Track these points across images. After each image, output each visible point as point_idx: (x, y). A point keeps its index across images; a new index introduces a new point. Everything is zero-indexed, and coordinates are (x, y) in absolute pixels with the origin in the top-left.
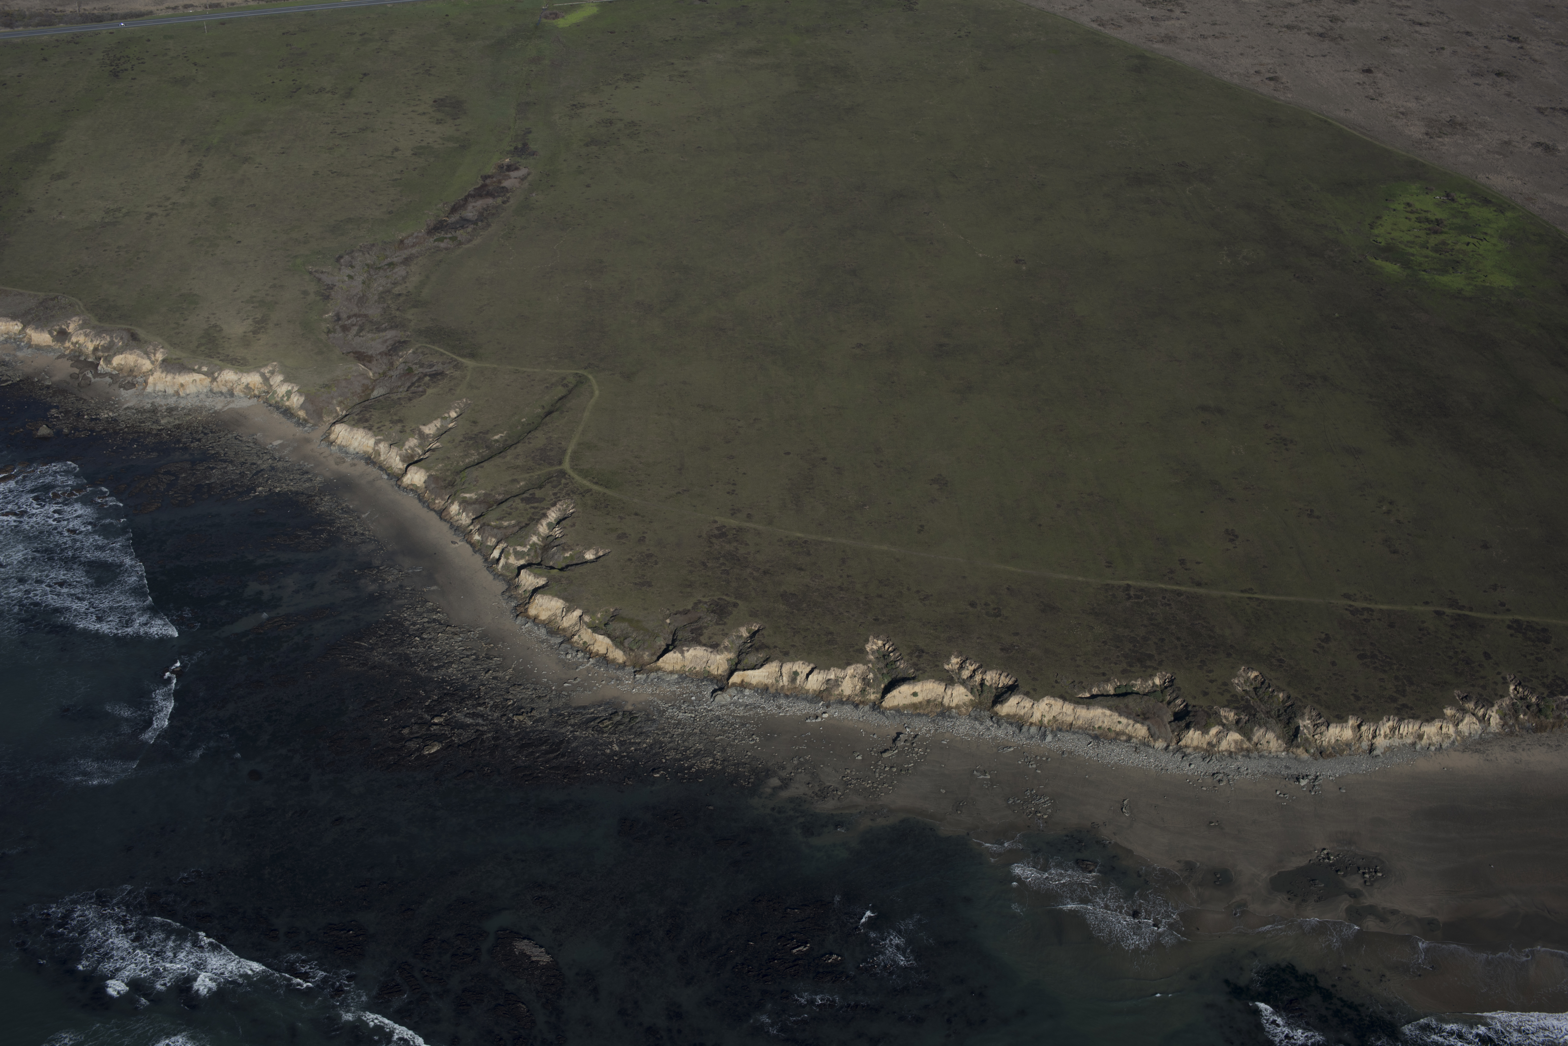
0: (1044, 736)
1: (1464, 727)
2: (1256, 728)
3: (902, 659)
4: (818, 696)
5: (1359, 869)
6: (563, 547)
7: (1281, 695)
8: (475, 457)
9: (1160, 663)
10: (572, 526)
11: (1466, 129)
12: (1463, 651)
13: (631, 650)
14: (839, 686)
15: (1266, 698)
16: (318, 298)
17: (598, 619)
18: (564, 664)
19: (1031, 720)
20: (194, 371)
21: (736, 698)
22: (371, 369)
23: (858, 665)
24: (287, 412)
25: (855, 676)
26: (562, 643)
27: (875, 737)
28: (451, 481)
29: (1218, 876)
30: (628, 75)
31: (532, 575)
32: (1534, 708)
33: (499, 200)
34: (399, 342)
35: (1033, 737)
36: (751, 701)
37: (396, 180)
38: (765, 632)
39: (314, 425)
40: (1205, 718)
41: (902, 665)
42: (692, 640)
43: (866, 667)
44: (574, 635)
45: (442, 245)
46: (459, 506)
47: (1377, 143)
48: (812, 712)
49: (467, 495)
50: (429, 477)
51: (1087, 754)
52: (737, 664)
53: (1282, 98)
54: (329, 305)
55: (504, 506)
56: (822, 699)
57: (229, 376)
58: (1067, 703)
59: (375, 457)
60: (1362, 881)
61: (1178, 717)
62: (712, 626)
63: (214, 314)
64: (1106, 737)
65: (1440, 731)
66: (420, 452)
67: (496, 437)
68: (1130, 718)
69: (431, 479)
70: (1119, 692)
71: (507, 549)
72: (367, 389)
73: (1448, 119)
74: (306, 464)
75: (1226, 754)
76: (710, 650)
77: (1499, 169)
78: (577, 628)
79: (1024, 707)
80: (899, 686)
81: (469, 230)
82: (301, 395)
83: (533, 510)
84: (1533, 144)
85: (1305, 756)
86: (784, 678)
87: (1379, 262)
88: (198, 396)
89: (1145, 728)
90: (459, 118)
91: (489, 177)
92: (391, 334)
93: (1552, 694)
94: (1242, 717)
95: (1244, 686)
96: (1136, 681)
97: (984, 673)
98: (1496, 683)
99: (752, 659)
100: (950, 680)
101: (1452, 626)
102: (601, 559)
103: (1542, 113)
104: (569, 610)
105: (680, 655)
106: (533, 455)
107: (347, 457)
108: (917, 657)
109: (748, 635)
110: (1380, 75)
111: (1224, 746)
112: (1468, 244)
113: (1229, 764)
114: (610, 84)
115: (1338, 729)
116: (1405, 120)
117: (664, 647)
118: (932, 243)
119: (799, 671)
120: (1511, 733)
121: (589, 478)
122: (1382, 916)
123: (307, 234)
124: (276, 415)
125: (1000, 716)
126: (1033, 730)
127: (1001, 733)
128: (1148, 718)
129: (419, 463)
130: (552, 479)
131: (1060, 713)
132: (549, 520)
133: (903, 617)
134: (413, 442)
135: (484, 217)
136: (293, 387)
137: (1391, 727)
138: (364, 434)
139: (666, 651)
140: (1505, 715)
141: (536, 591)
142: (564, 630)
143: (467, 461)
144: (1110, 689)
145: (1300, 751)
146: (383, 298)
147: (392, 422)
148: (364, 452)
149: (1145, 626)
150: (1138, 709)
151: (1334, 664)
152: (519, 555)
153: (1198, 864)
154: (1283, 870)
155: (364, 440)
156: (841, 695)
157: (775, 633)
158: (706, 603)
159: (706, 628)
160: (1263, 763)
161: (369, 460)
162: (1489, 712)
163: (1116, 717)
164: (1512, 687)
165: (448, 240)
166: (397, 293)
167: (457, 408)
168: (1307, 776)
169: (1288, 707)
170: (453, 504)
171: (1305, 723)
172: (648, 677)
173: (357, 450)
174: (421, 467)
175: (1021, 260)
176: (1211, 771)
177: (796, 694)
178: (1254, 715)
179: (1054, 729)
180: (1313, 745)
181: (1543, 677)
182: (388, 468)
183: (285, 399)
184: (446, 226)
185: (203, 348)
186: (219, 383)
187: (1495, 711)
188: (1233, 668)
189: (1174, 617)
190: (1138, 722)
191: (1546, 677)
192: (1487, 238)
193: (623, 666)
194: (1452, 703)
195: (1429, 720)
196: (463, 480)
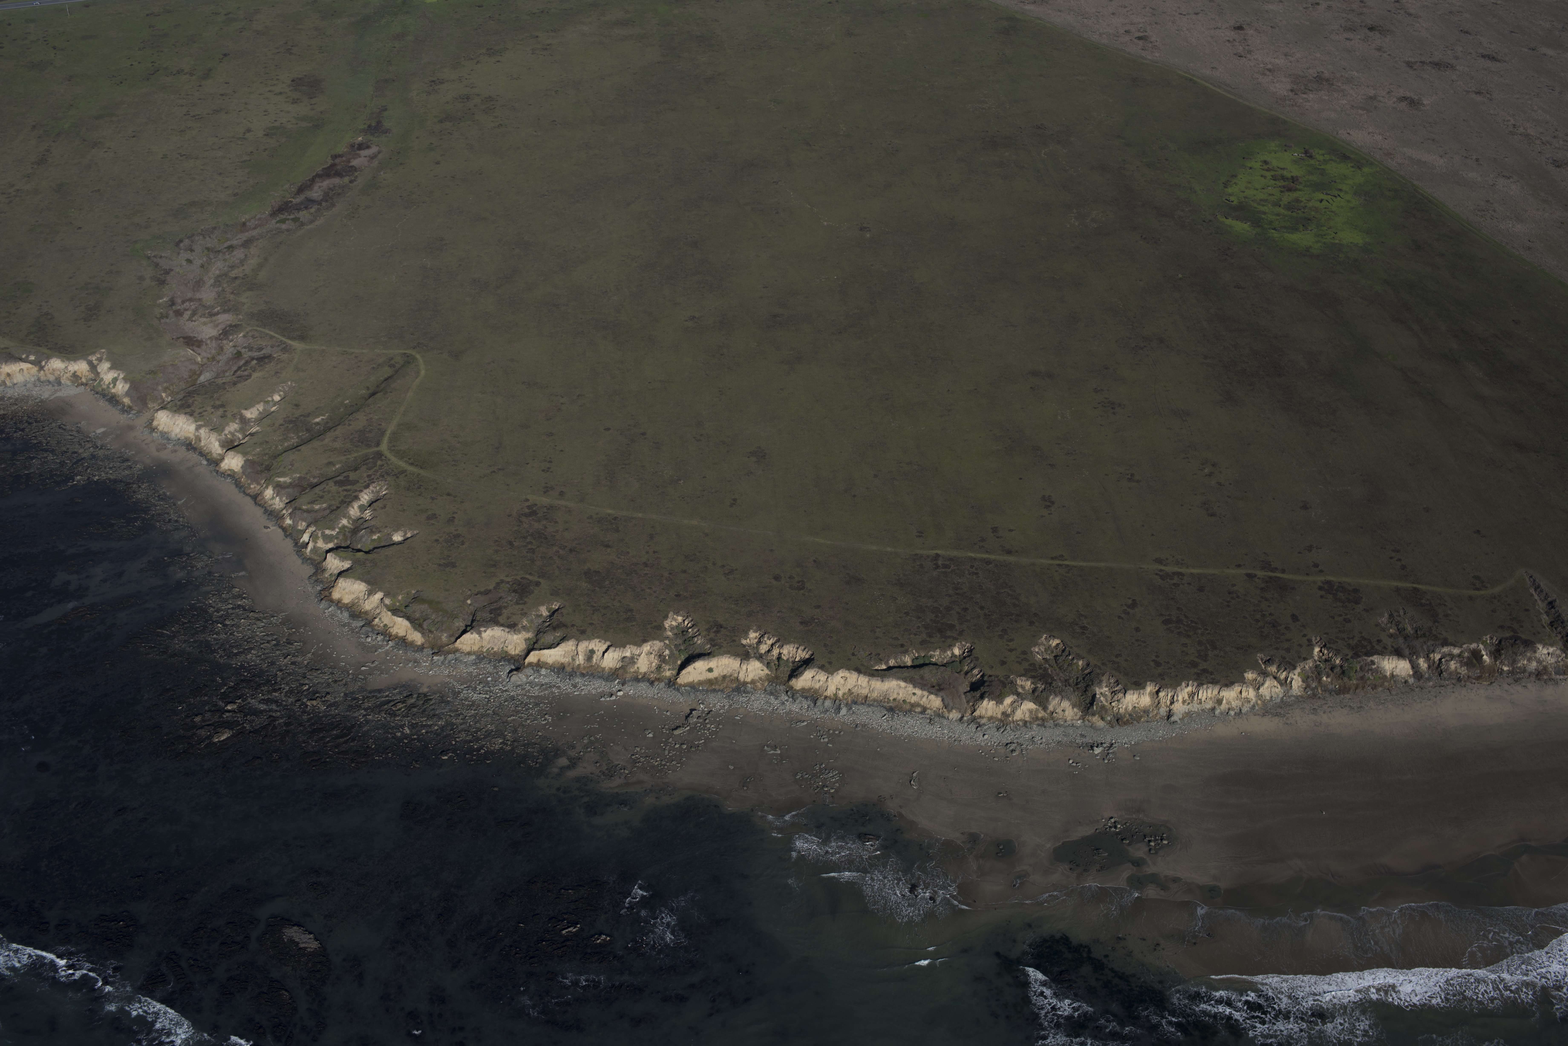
0: (839, 709)
1: (1265, 691)
2: (1052, 697)
3: (699, 635)
4: (614, 674)
5: (1145, 836)
6: (371, 530)
7: (1080, 663)
8: (294, 441)
9: (961, 633)
10: (382, 508)
11: (1332, 84)
12: (1270, 614)
13: (430, 632)
14: (634, 663)
15: (1066, 666)
16: (153, 283)
17: (399, 601)
18: (365, 648)
19: (825, 694)
20: (21, 360)
21: (532, 677)
22: (199, 354)
23: (655, 642)
24: (113, 400)
25: (651, 653)
26: (363, 626)
27: (668, 714)
28: (268, 465)
29: (1001, 847)
30: (491, 49)
31: (338, 558)
32: (1338, 670)
33: (346, 179)
34: (230, 326)
35: (827, 711)
36: (547, 680)
37: (245, 161)
38: (564, 611)
39: (139, 412)
40: (1000, 687)
41: (699, 641)
42: (490, 621)
43: (662, 644)
44: (375, 618)
45: (284, 226)
46: (273, 490)
47: (1240, 101)
48: (607, 690)
49: (282, 479)
50: (245, 461)
51: (881, 726)
52: (534, 643)
53: (1150, 58)
54: (164, 290)
55: (317, 490)
56: (617, 677)
57: (56, 364)
58: (861, 676)
59: (195, 443)
60: (1147, 849)
61: (975, 687)
62: (512, 606)
63: (47, 302)
64: (901, 709)
65: (1239, 695)
66: (240, 436)
67: (317, 420)
68: (925, 690)
69: (248, 464)
70: (917, 663)
71: (315, 533)
72: (195, 375)
73: (1315, 76)
74: (127, 451)
75: (1021, 723)
76: (507, 630)
77: (1361, 124)
78: (378, 611)
79: (819, 681)
80: (694, 662)
81: (312, 210)
82: (126, 382)
83: (345, 493)
84: (1398, 99)
85: (1101, 724)
86: (580, 657)
87: (1229, 221)
88: (25, 385)
89: (940, 699)
90: (315, 97)
91: (340, 156)
92: (225, 318)
93: (1356, 655)
94: (1039, 685)
95: (1044, 654)
96: (934, 652)
97: (781, 647)
98: (1300, 646)
99: (549, 638)
100: (745, 655)
101: (1262, 589)
102: (408, 540)
103: (1411, 67)
104: (371, 593)
105: (477, 636)
106: (351, 437)
107: (169, 444)
108: (715, 632)
109: (548, 614)
110: (1252, 31)
111: (1019, 715)
112: (1321, 201)
113: (1024, 733)
114: (472, 59)
115: (1136, 696)
116: (1271, 77)
117: (462, 629)
118: (777, 213)
119: (595, 649)
120: (1314, 696)
121: (405, 459)
122: (1162, 883)
123: (149, 218)
124: (102, 403)
125: (795, 690)
126: (828, 703)
127: (795, 708)
128: (943, 689)
129: (237, 448)
130: (368, 461)
131: (855, 686)
132: (361, 503)
133: (705, 592)
134: (233, 427)
135: (329, 197)
136: (119, 375)
137: (1190, 693)
138: (185, 420)
139: (464, 632)
140: (1308, 677)
141: (340, 574)
142: (366, 613)
143: (286, 444)
144: (908, 660)
145: (1096, 719)
146: (219, 281)
147: (214, 407)
148: (186, 438)
149: (950, 596)
150: (934, 681)
151: (1137, 630)
152: (327, 539)
153: (982, 835)
154: (1068, 840)
155: (185, 426)
156: (637, 672)
157: (574, 611)
158: (508, 582)
159: (505, 607)
160: (1058, 731)
161: (190, 446)
162: (1291, 675)
163: (910, 688)
164: (1317, 650)
165: (290, 221)
166: (234, 276)
167: (281, 391)
168: (1102, 744)
169: (1087, 675)
170: (267, 488)
171: (1102, 691)
172: (445, 659)
173: (179, 436)
174: (238, 452)
175: (866, 228)
176: (1005, 741)
177: (592, 672)
178: (1050, 684)
179: (849, 702)
180: (1110, 712)
181: (1349, 638)
182: (208, 453)
183: (111, 386)
184: (290, 207)
185: (32, 337)
186: (47, 371)
187: (1297, 674)
188: (1034, 636)
189: (980, 586)
190: (932, 693)
191: (1353, 638)
192: (1342, 194)
193: (421, 648)
194: (1254, 667)
195: (1228, 684)
196: (280, 464)
